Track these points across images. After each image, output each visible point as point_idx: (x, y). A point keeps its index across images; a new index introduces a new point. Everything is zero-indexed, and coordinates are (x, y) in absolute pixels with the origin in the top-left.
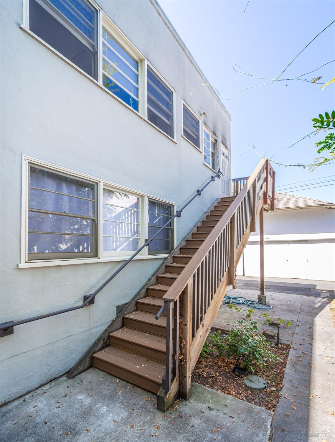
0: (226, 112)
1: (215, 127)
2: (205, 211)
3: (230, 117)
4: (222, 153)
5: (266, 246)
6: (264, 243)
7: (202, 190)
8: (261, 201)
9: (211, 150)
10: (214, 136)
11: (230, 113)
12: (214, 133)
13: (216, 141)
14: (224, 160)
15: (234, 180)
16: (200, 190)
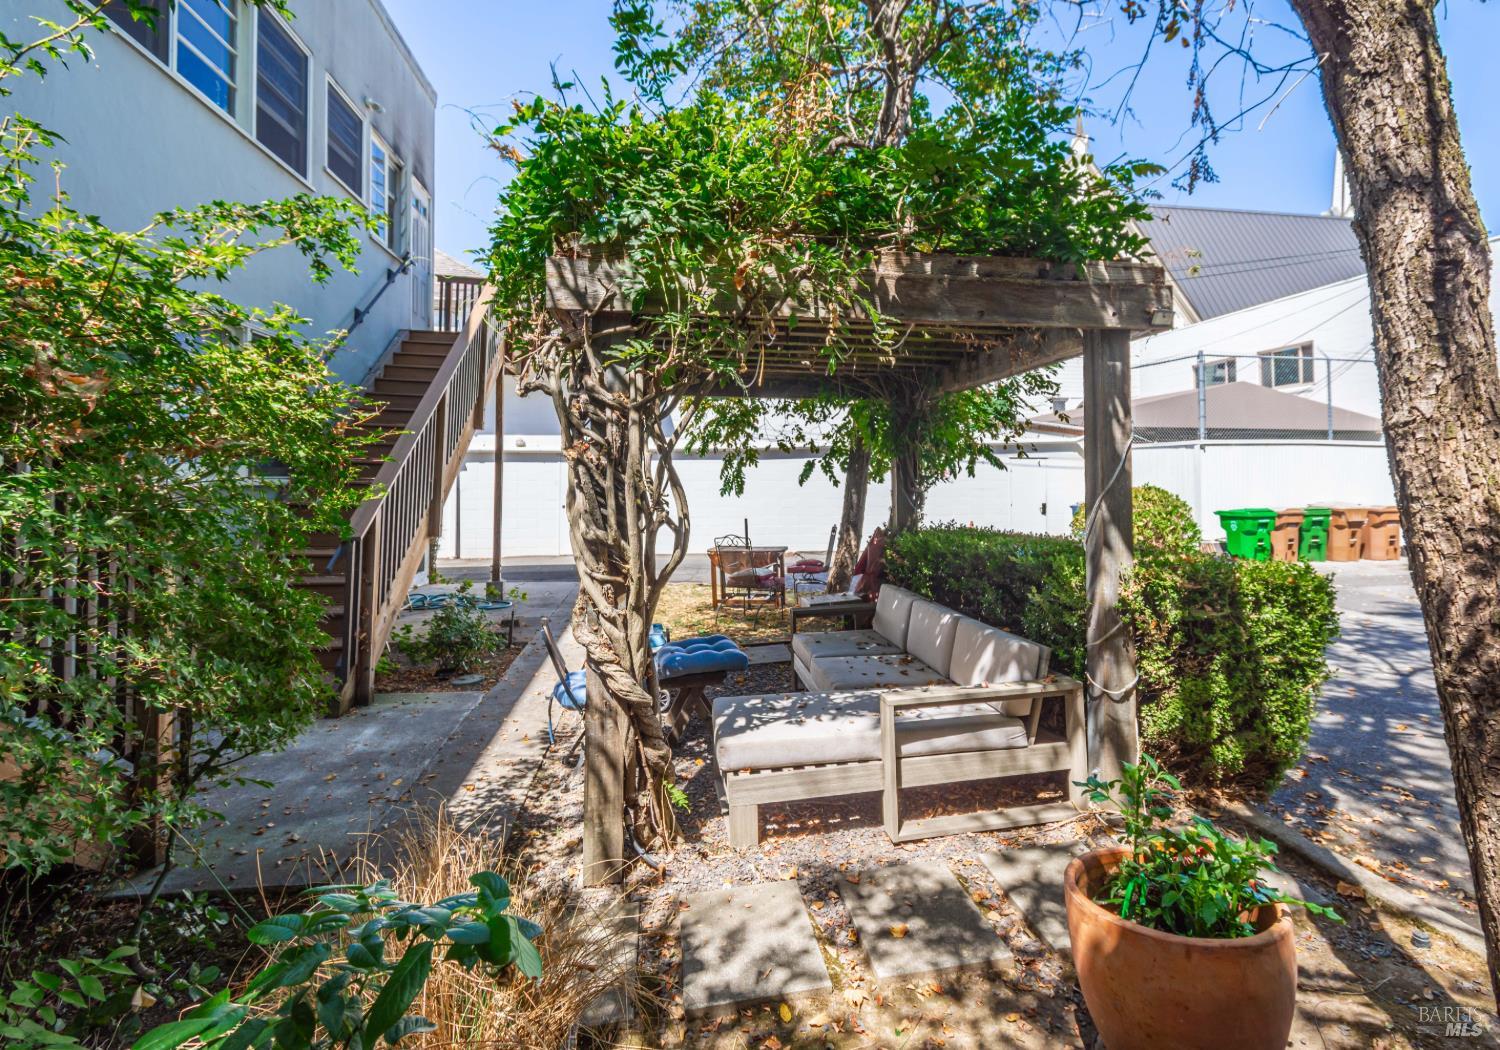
0: (426, 85)
1: (398, 133)
2: (370, 364)
3: (434, 95)
4: (413, 202)
5: (507, 466)
6: (504, 457)
7: (367, 311)
8: (499, 355)
9: (387, 193)
10: (396, 159)
11: (436, 87)
12: (396, 150)
13: (400, 168)
14: (416, 221)
15: (441, 278)
16: (362, 308)
